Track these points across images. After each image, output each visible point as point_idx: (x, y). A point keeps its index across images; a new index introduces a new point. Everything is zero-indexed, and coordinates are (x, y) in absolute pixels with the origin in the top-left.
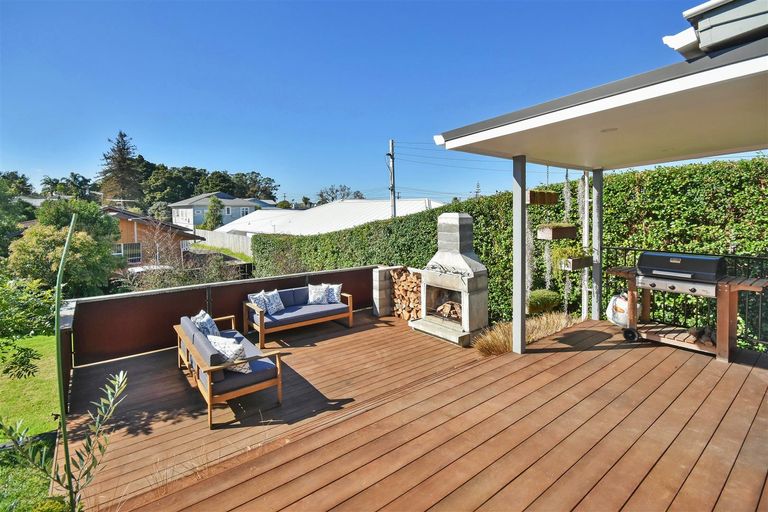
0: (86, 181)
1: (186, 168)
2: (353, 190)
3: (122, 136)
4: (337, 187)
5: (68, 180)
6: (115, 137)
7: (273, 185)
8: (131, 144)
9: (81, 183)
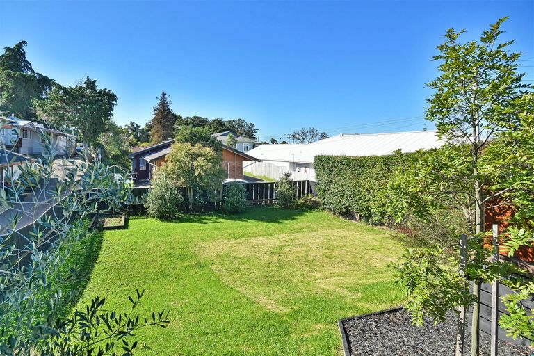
0: (138, 127)
1: (195, 117)
2: (320, 132)
3: (164, 94)
4: (307, 129)
5: (129, 127)
6: (160, 95)
7: (254, 128)
8: (169, 99)
9: (135, 128)
